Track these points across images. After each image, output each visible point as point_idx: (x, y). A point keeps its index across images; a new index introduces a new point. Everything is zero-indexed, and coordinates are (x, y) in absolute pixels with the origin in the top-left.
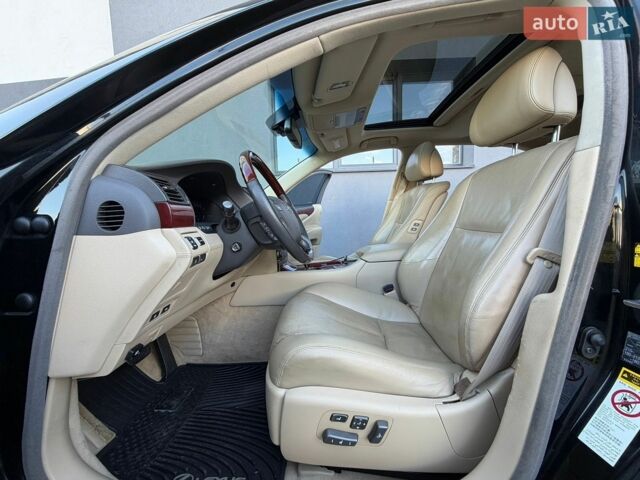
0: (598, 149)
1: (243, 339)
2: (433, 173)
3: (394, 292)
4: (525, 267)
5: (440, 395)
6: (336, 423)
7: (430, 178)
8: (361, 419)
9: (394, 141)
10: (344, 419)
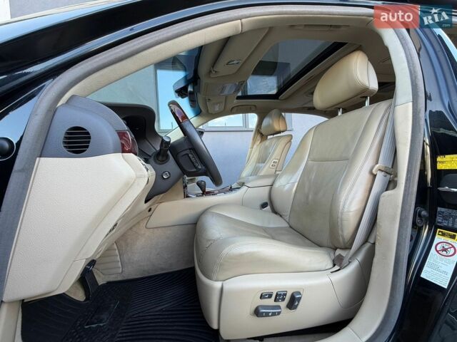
0: (411, 104)
1: (158, 254)
2: (282, 129)
3: (268, 207)
4: (372, 177)
5: (327, 268)
6: (266, 300)
7: (279, 132)
8: (282, 293)
9: (253, 108)
10: (270, 296)
